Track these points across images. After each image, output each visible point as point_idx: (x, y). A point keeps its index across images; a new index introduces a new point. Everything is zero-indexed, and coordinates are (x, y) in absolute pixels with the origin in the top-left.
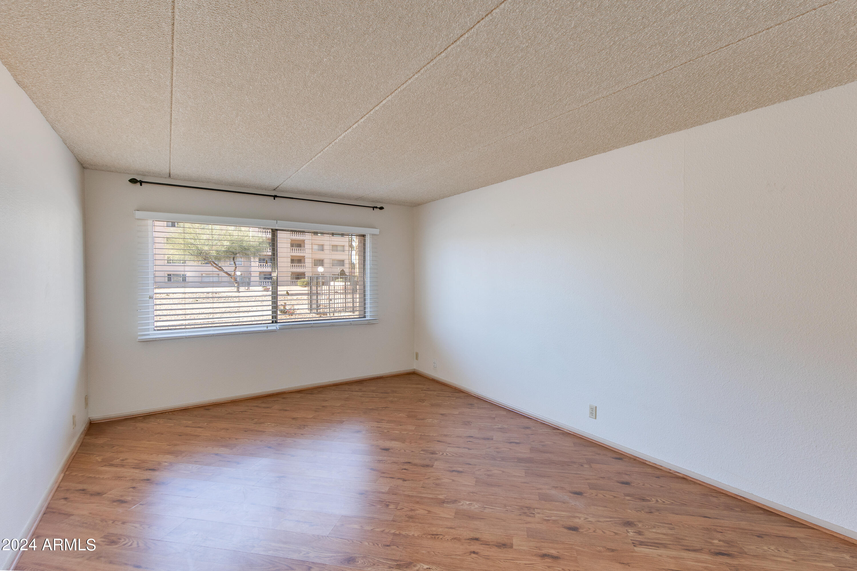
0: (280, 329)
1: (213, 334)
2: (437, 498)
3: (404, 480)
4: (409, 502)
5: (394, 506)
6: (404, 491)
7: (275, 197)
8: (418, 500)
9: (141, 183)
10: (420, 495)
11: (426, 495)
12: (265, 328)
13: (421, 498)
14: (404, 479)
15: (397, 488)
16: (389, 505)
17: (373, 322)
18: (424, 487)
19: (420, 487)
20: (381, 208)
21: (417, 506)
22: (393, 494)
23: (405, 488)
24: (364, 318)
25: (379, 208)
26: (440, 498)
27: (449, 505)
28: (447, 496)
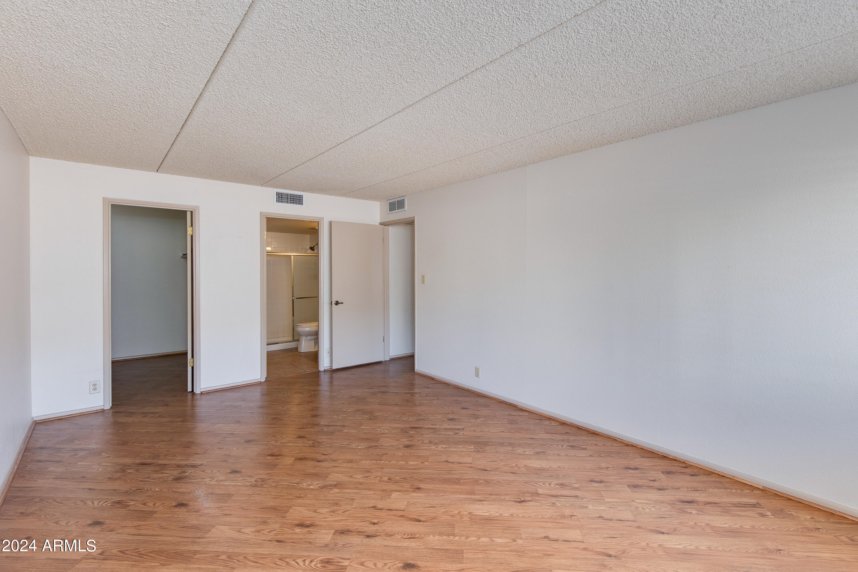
2: (341, 489)
3: (374, 507)
4: (369, 483)
5: (383, 480)
6: (374, 494)
8: (360, 486)
10: (358, 491)
11: (351, 492)
13: (357, 488)
14: (375, 509)
15: (383, 497)
16: (389, 480)
18: (353, 499)
19: (357, 499)
21: (362, 480)
22: (386, 490)
23: (374, 497)
26: (337, 489)
27: (331, 483)
28: (330, 491)
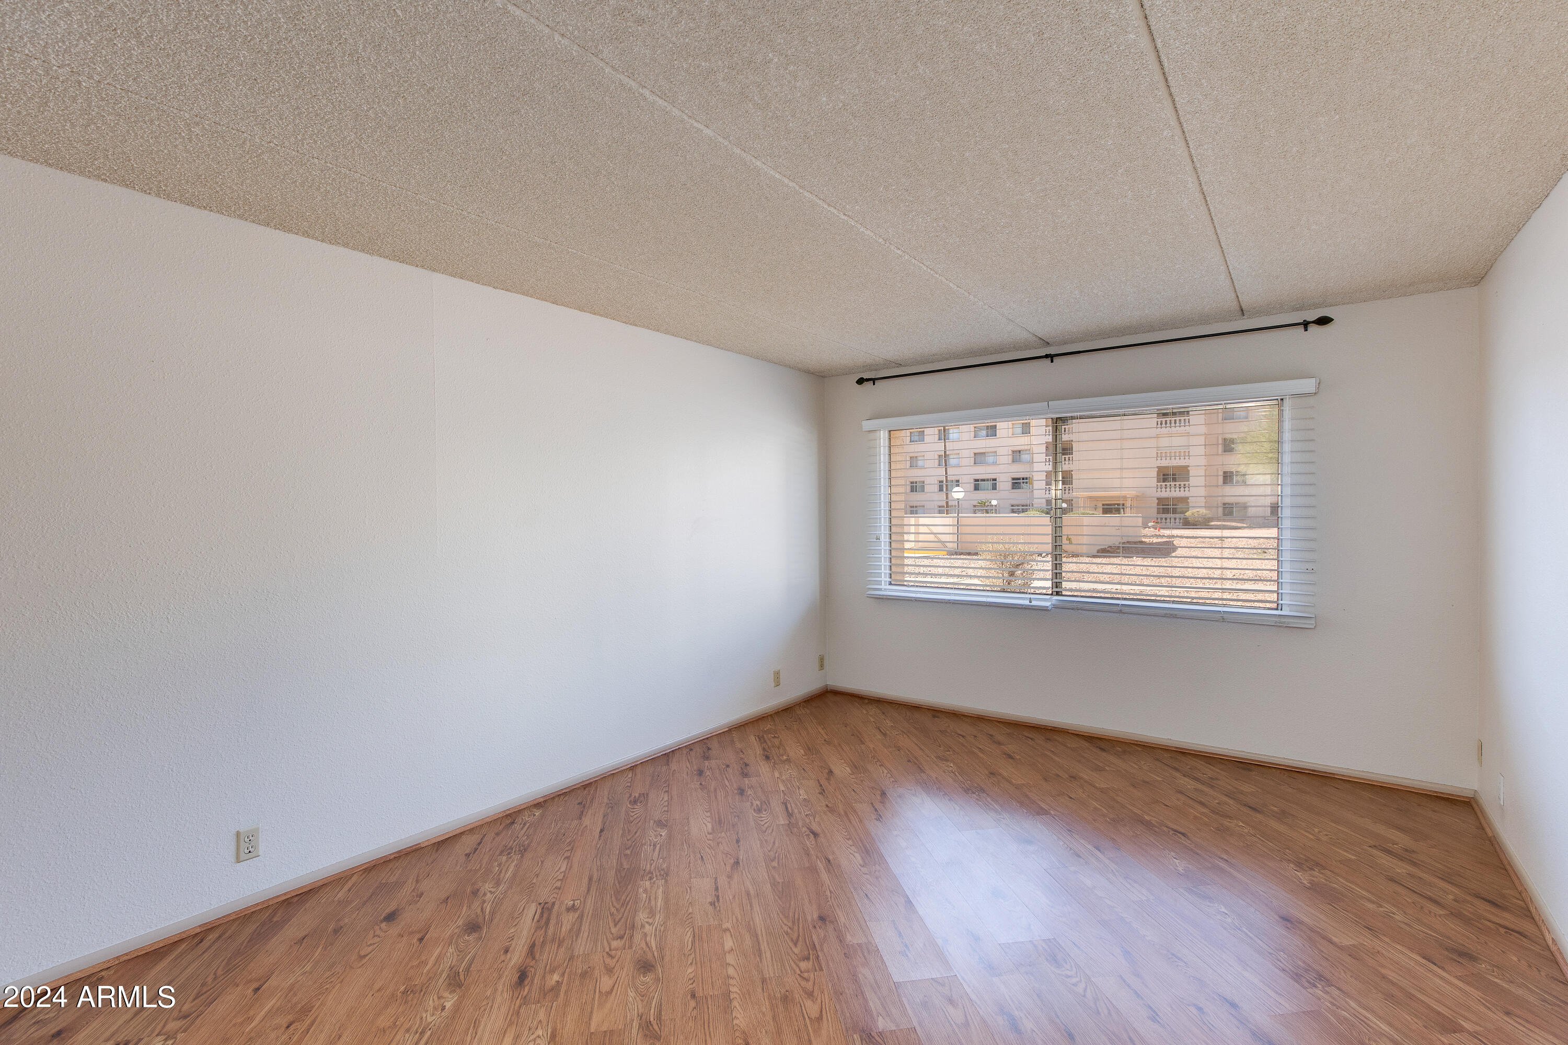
0: (1055, 607)
1: (949, 600)
7: (1051, 357)
9: (874, 380)
12: (1027, 602)
17: (1297, 623)
20: (1324, 321)
24: (1277, 609)
25: (1313, 322)
